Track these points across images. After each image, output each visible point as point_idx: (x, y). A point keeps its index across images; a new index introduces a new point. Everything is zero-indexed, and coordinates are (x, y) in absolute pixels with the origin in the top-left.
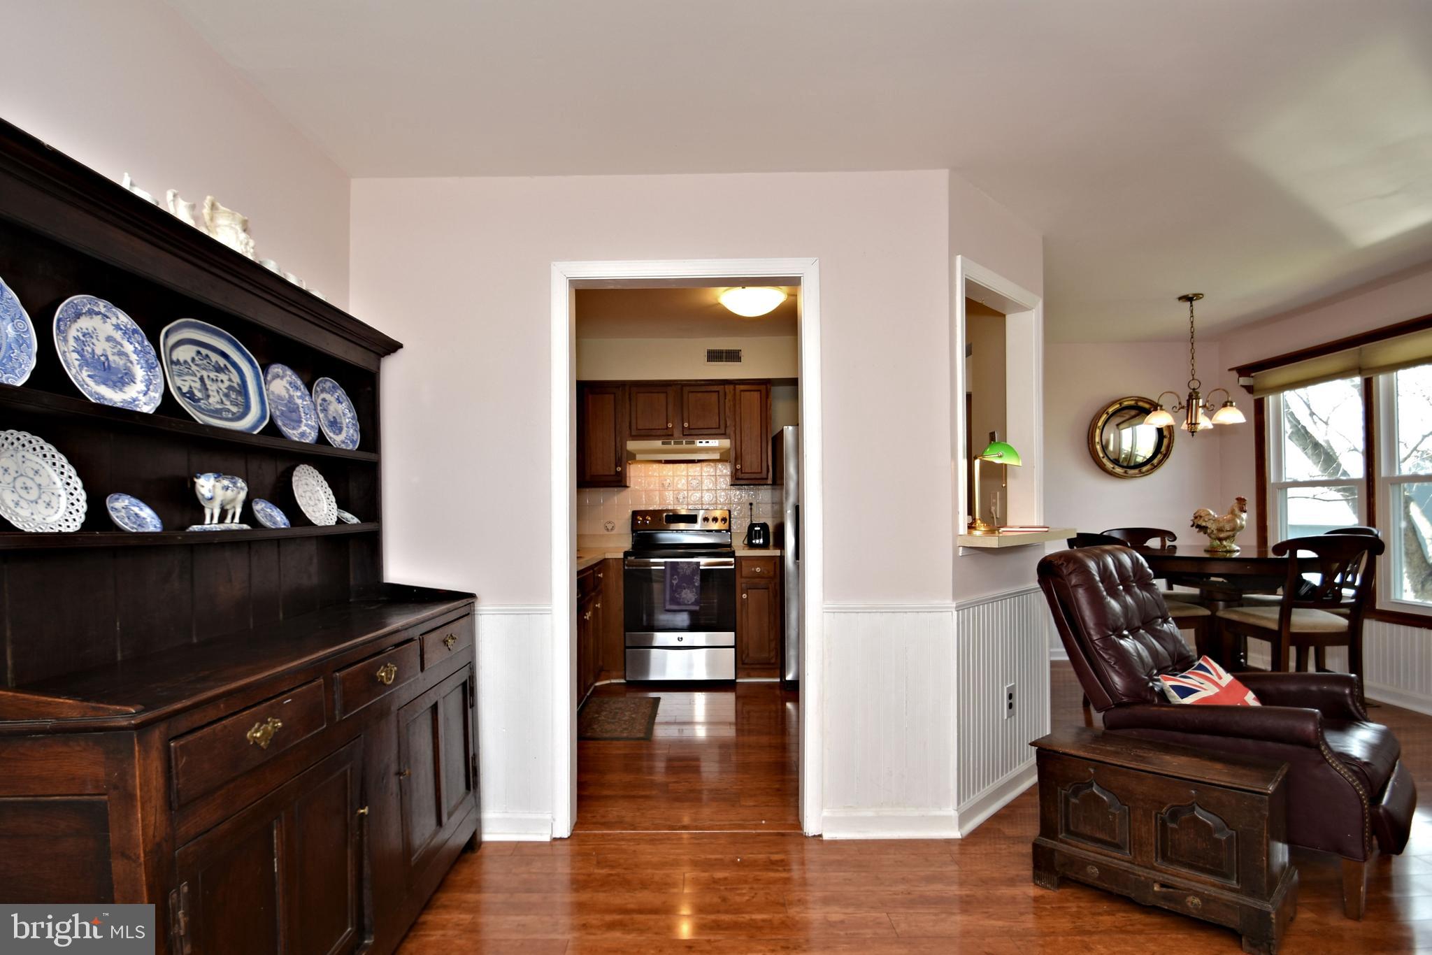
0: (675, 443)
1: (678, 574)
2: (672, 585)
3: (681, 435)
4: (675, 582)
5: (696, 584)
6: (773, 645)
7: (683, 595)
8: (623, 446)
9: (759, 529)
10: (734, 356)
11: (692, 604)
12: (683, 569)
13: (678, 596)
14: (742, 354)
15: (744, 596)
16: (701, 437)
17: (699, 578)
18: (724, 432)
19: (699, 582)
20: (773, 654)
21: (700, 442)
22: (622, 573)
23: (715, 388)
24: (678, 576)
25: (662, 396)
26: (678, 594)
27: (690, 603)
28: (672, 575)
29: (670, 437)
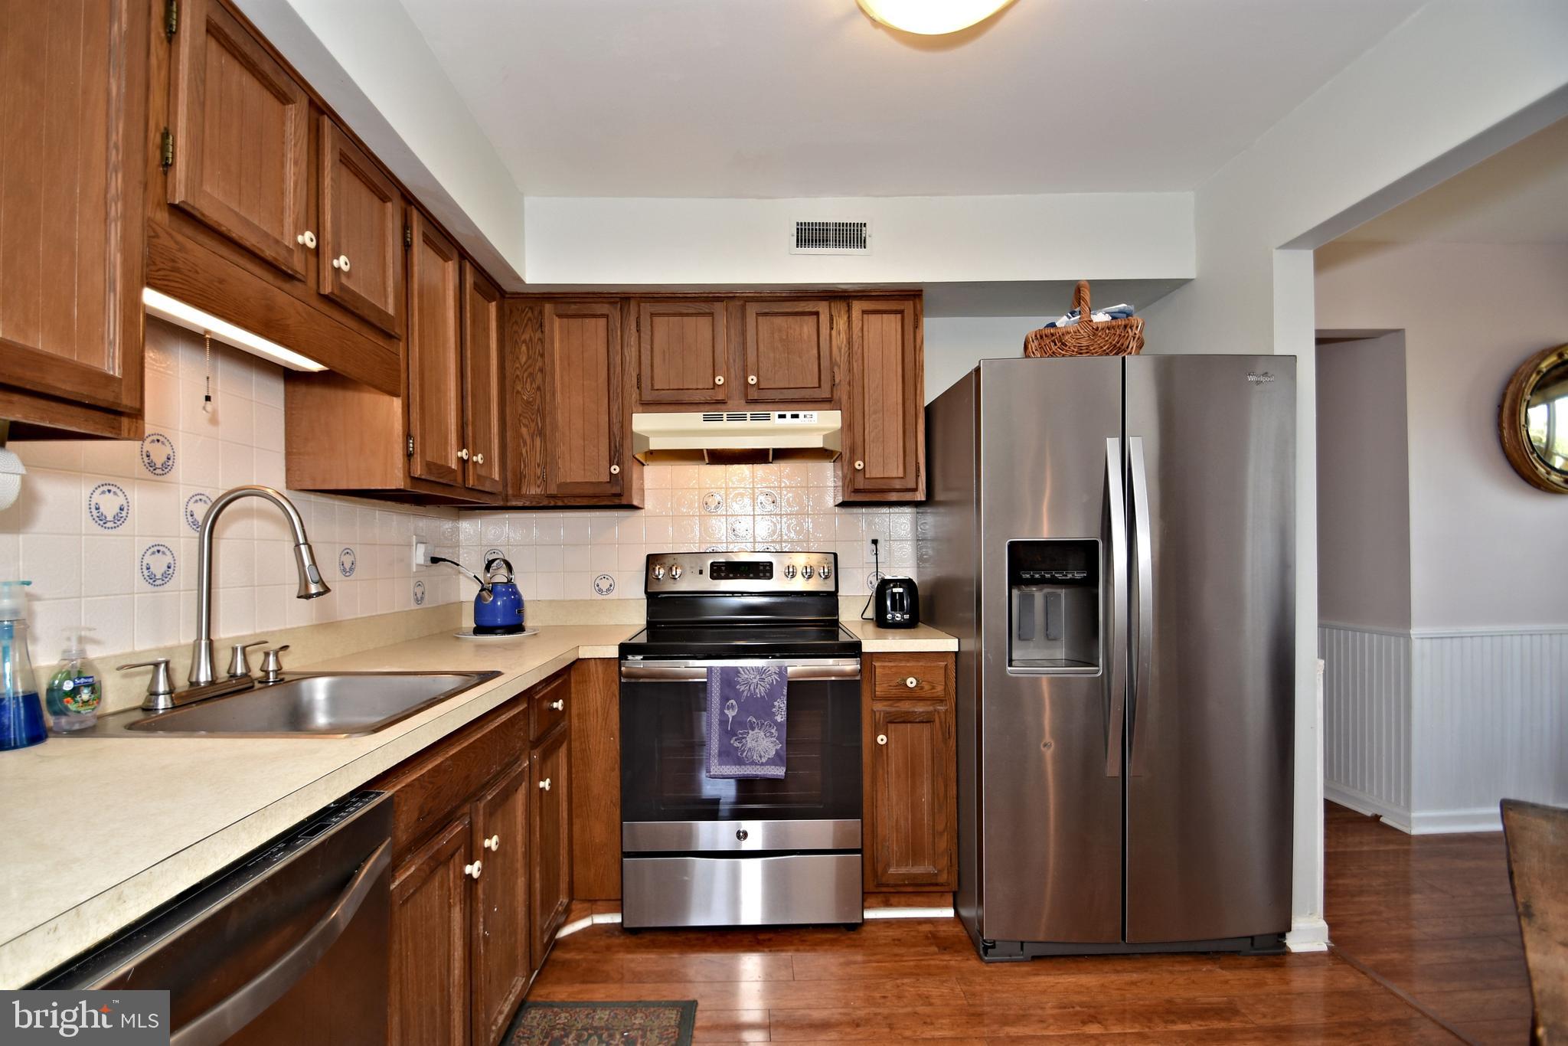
0: (731, 418)
1: (737, 695)
2: (723, 721)
3: (743, 402)
4: (731, 714)
5: (779, 719)
6: (943, 844)
7: (750, 742)
8: (625, 424)
9: (901, 590)
10: (850, 236)
11: (771, 762)
12: (748, 684)
13: (736, 744)
14: (868, 232)
15: (882, 739)
16: (782, 406)
17: (784, 706)
18: (828, 395)
19: (784, 713)
20: (944, 862)
21: (781, 416)
22: (615, 688)
23: (810, 306)
24: (737, 699)
25: (704, 323)
26: (740, 740)
27: (764, 760)
28: (725, 699)
29: (719, 406)
